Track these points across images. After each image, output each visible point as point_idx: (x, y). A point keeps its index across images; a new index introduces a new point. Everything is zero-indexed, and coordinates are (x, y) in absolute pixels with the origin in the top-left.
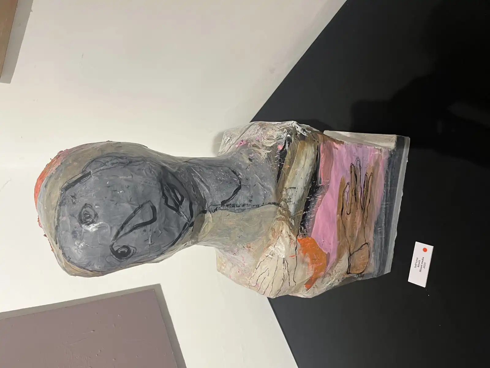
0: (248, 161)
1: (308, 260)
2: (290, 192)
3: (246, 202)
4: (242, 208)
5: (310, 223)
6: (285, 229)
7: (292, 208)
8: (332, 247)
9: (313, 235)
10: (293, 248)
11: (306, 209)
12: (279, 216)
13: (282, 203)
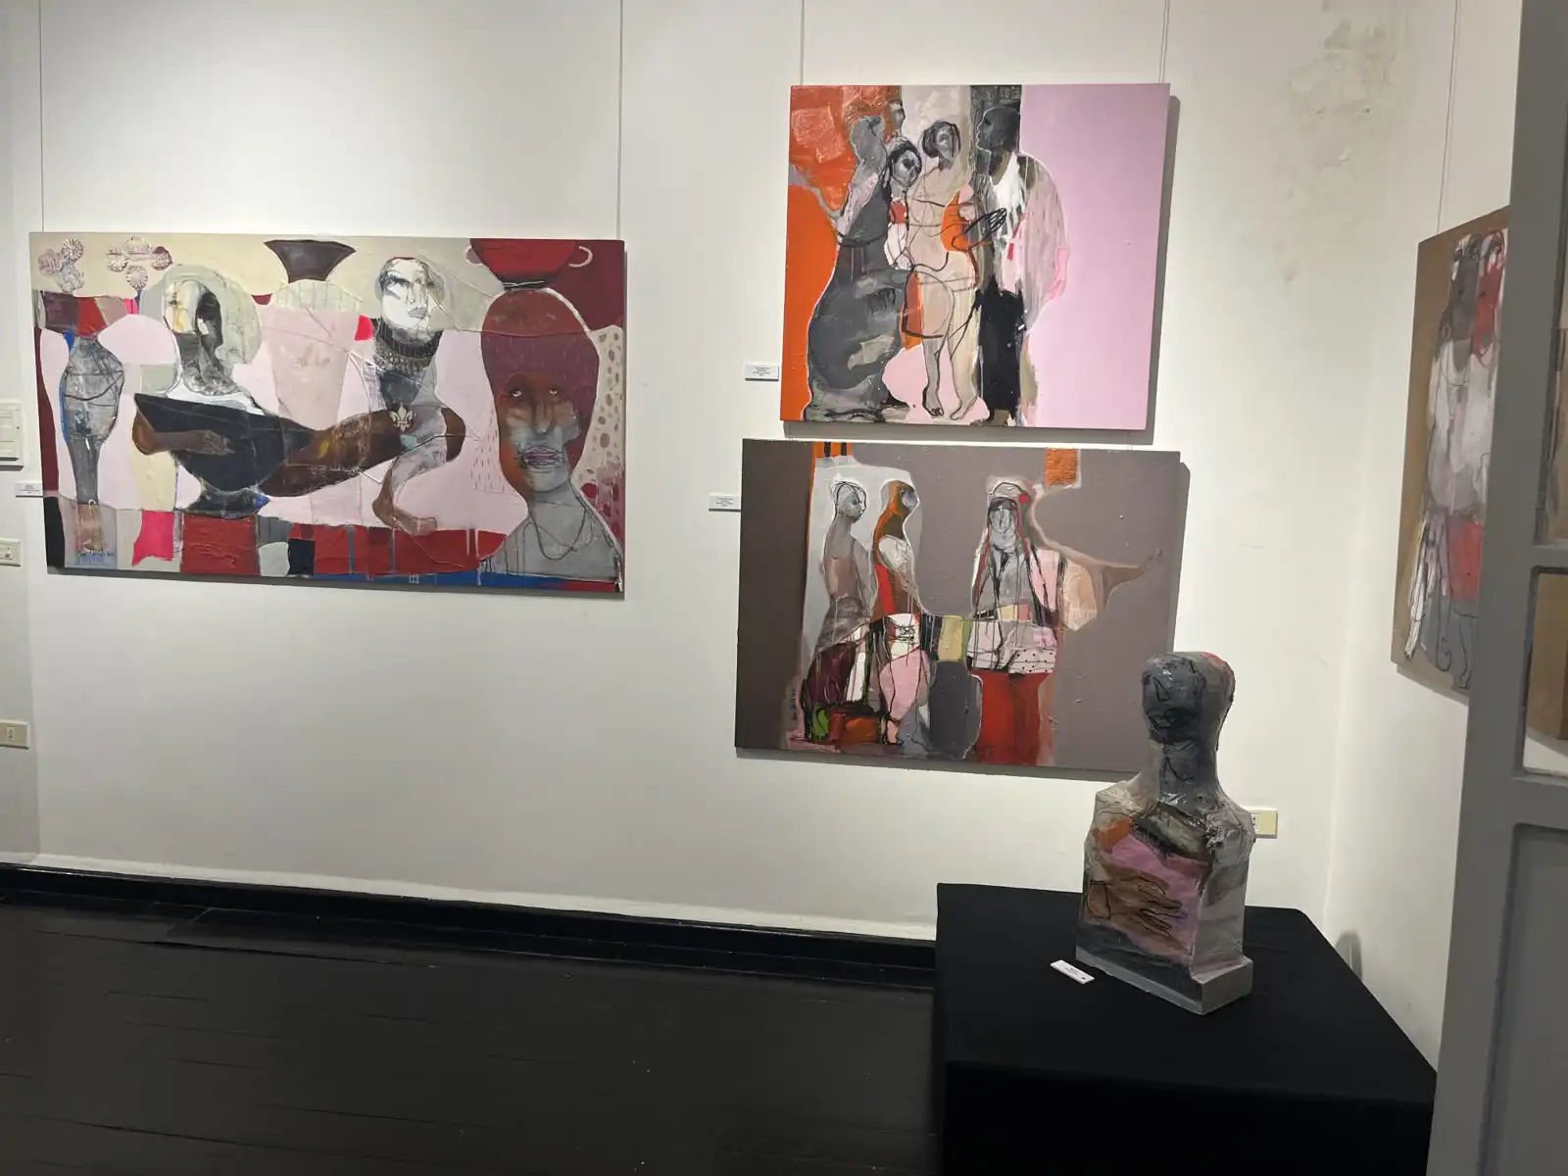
0: (1200, 795)
1: (1113, 827)
2: (1165, 820)
3: (1167, 779)
4: (1162, 773)
5: (1140, 837)
6: (1140, 809)
7: (1154, 819)
8: (1117, 857)
9: (1130, 836)
10: (1125, 812)
11: (1151, 835)
12: (1150, 804)
13: (1158, 810)
